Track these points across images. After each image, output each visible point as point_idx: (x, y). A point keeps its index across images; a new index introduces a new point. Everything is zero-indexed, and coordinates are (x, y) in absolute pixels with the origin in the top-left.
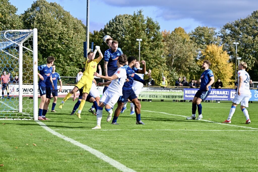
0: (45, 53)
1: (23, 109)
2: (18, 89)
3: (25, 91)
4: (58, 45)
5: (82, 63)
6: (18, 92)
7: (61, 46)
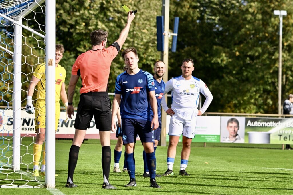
0: (70, 41)
1: (21, 165)
2: (11, 120)
3: (25, 124)
4: (99, 23)
5: (152, 63)
6: (12, 126)
7: (106, 26)
